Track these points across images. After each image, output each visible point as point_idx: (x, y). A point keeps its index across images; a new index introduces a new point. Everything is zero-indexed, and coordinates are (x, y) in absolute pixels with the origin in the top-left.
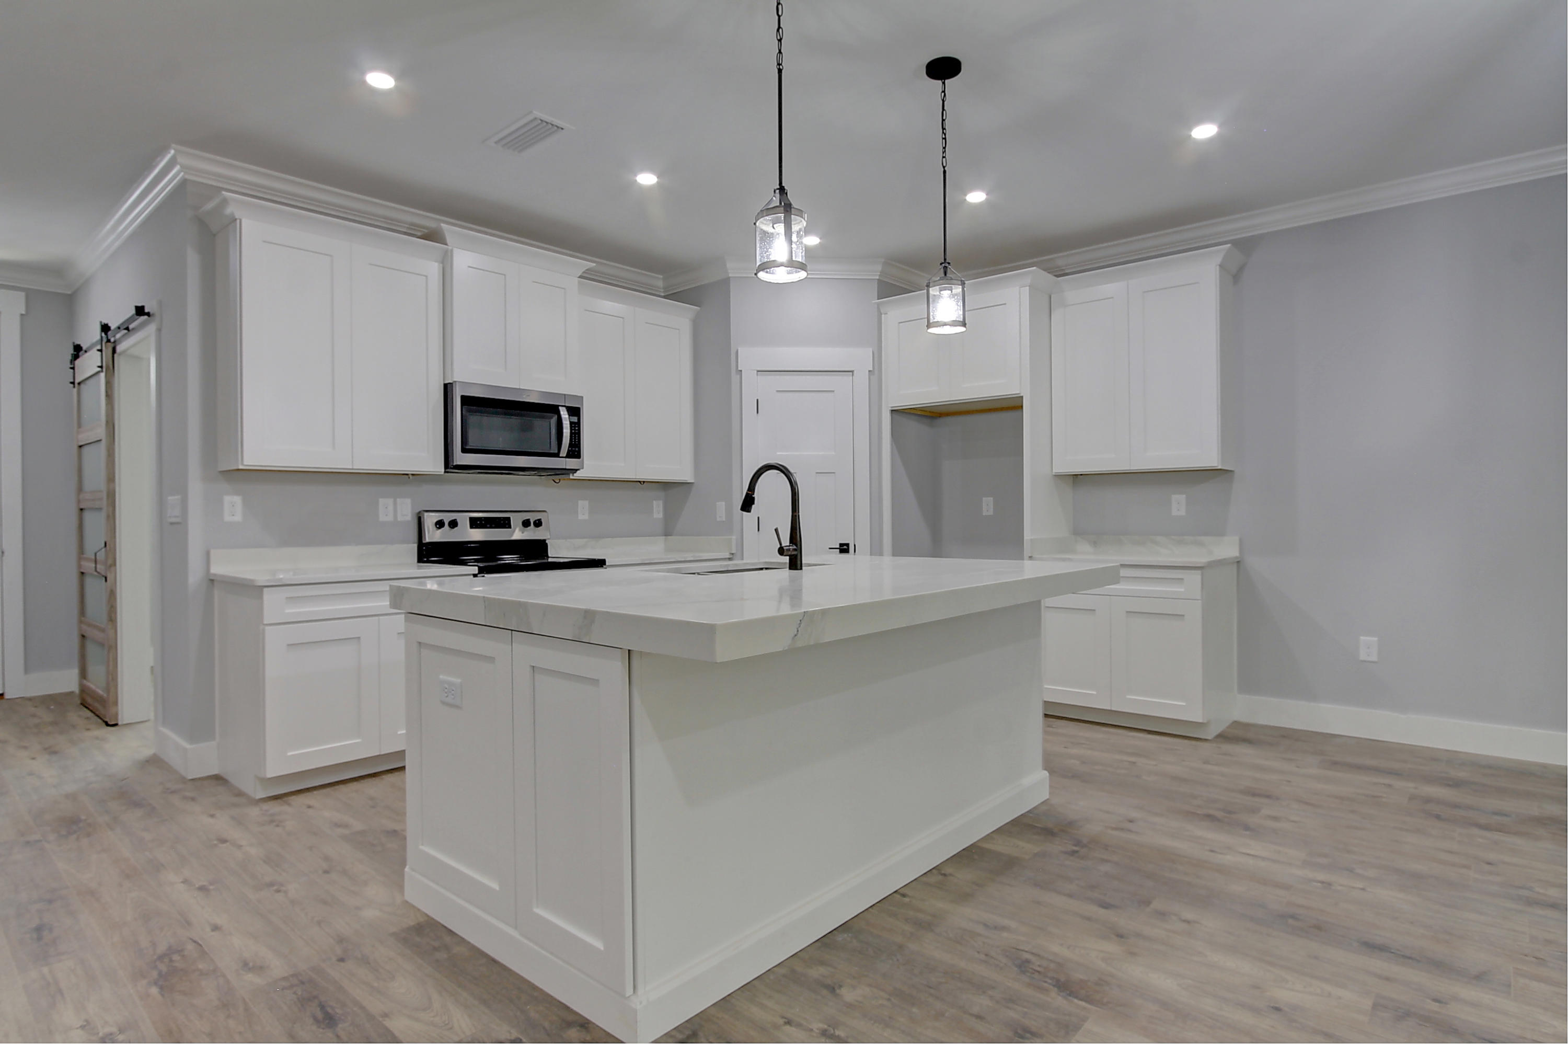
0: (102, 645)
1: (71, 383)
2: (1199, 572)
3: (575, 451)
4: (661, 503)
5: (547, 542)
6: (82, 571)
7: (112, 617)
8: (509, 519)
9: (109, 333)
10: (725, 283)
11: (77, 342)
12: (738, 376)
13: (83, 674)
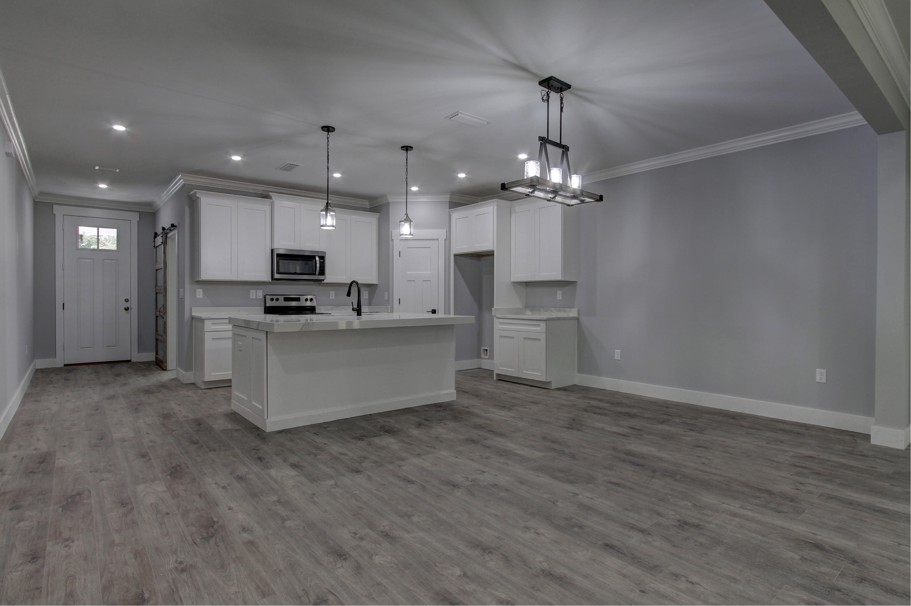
0: (162, 341)
1: (154, 247)
2: (545, 322)
3: (322, 272)
4: (367, 292)
5: (316, 307)
6: (157, 315)
7: (165, 332)
8: (299, 299)
9: (165, 230)
10: (388, 204)
11: (156, 232)
12: (392, 242)
13: (157, 353)
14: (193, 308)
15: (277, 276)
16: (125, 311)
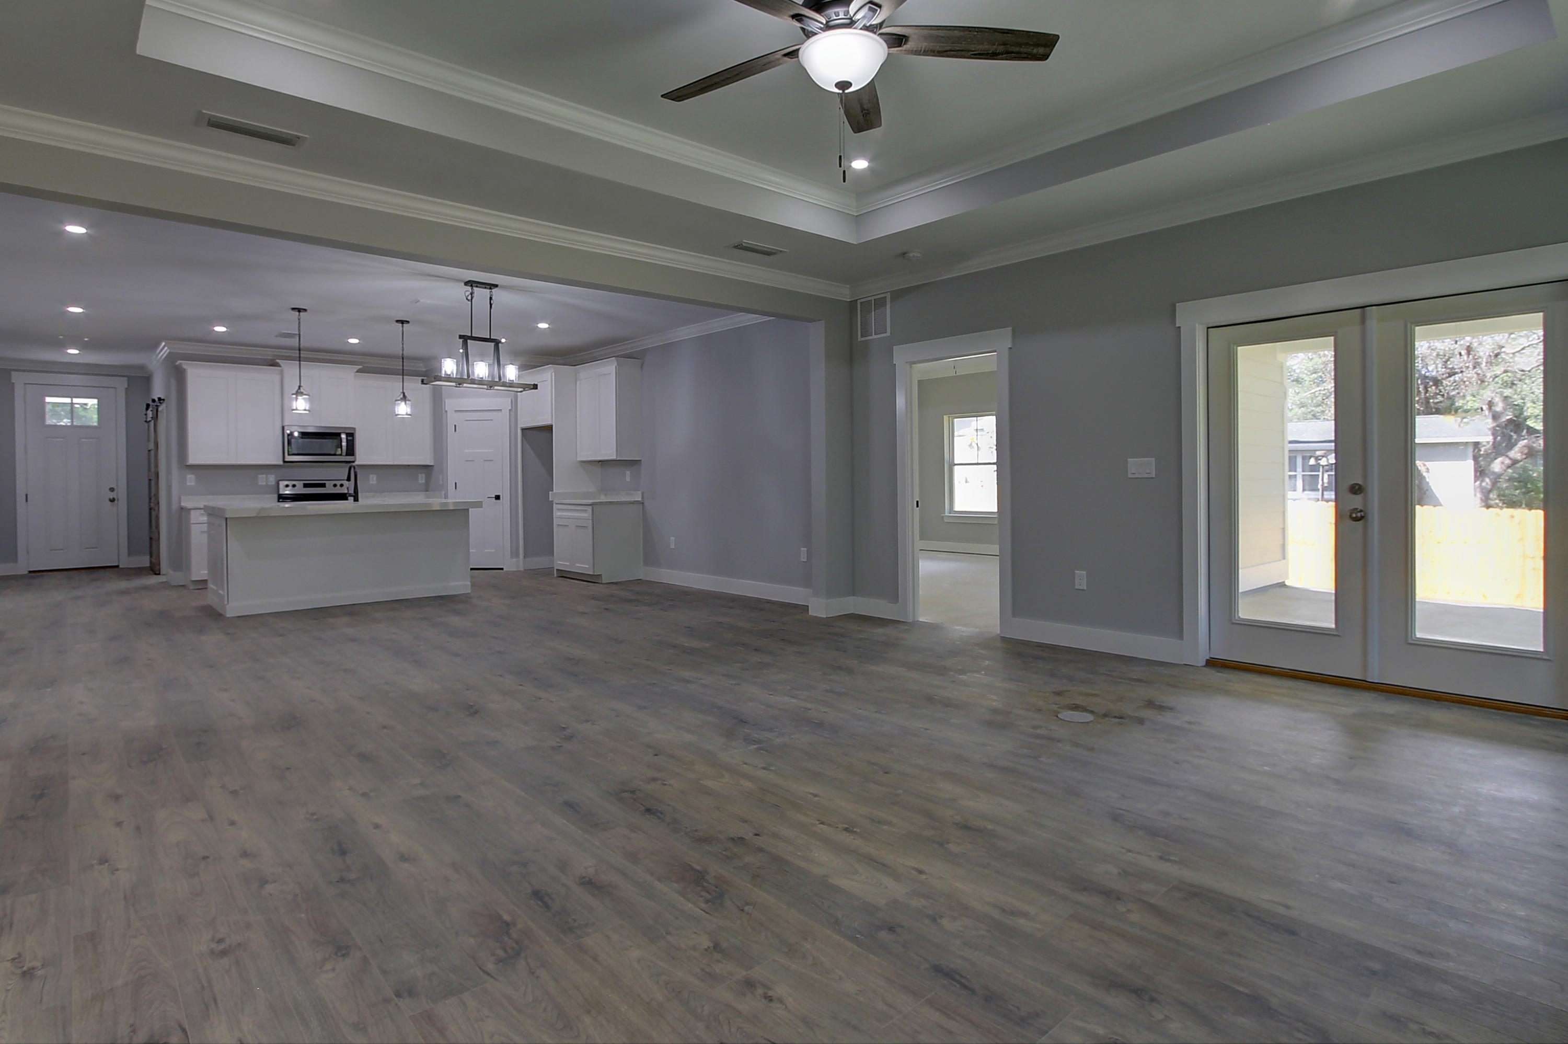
1: (145, 421)
2: (593, 507)
3: (351, 451)
4: (424, 475)
8: (325, 484)
9: (155, 403)
11: (146, 403)
12: (446, 412)
14: (182, 497)
15: (288, 458)
16: (110, 503)
